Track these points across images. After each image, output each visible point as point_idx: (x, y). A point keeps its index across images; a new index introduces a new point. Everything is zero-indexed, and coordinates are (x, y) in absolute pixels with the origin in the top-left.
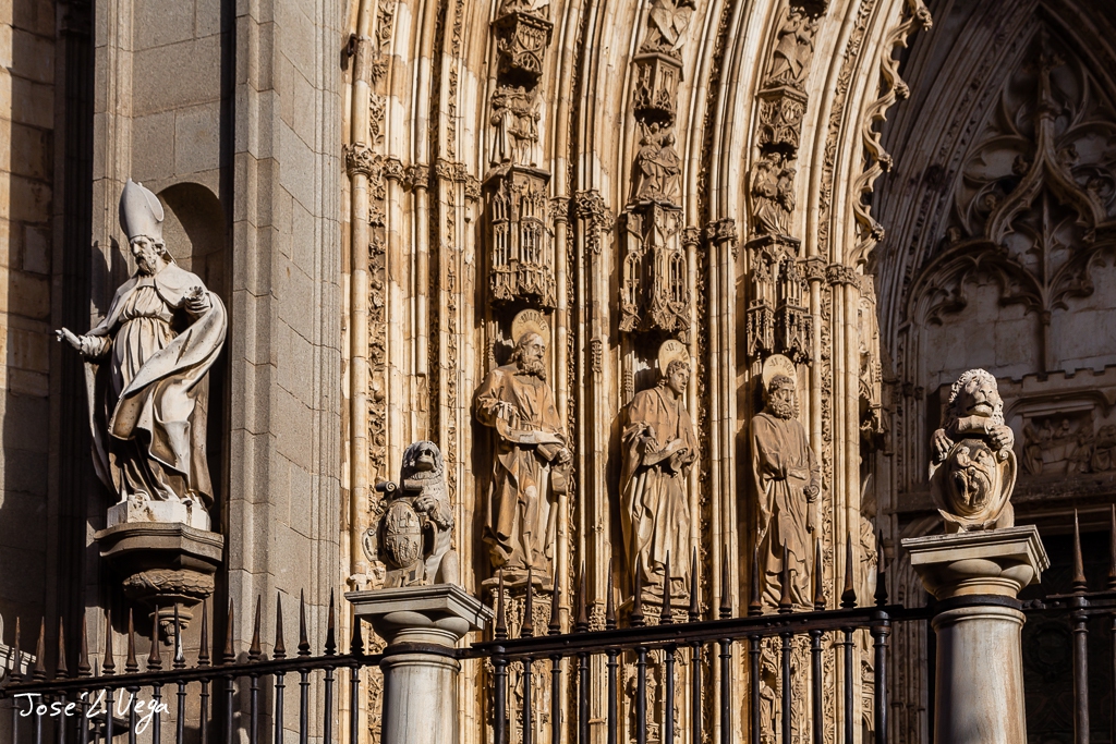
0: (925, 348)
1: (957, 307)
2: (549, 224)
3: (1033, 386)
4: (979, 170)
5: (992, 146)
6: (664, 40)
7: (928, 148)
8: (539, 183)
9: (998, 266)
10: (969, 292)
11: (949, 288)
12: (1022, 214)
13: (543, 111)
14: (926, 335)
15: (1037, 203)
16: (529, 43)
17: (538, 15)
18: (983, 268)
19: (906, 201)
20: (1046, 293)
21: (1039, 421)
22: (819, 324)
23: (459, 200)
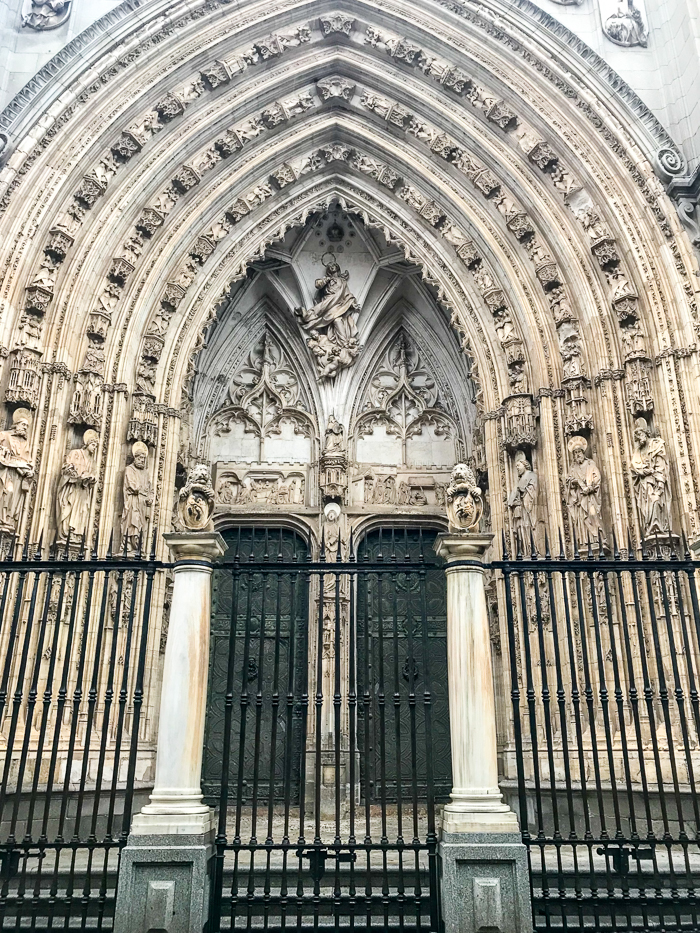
0: (213, 445)
1: (228, 431)
2: (40, 373)
3: (255, 467)
4: (238, 380)
5: (245, 371)
7: (219, 367)
8: (37, 356)
9: (245, 417)
10: (232, 425)
12: (255, 399)
13: (44, 327)
14: (213, 440)
15: (261, 395)
16: (42, 300)
17: (47, 289)
18: (239, 417)
19: (209, 387)
20: (263, 430)
21: (257, 481)
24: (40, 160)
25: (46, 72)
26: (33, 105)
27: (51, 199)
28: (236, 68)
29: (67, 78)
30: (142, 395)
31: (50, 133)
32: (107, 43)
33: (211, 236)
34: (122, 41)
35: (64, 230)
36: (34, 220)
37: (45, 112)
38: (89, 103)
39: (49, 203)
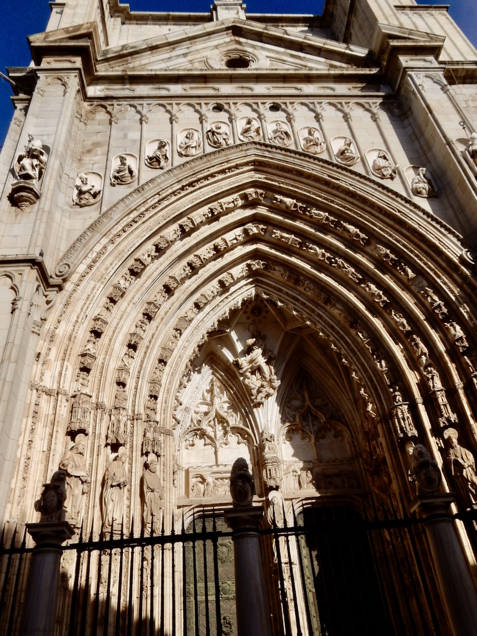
2: (90, 409)
6: (125, 365)
8: (89, 398)
9: (204, 435)
10: (196, 441)
11: (191, 439)
13: (90, 379)
15: (214, 419)
16: (90, 361)
17: (93, 354)
18: (200, 435)
20: (217, 443)
22: (162, 445)
23: (64, 400)
24: (88, 277)
25: (92, 227)
26: (84, 246)
27: (95, 299)
28: (199, 220)
29: (104, 230)
30: (150, 421)
31: (94, 261)
32: (127, 210)
33: (186, 317)
34: (135, 209)
35: (102, 317)
36: (85, 312)
37: (91, 250)
38: (116, 243)
39: (93, 302)
